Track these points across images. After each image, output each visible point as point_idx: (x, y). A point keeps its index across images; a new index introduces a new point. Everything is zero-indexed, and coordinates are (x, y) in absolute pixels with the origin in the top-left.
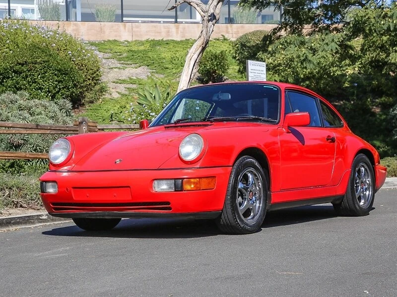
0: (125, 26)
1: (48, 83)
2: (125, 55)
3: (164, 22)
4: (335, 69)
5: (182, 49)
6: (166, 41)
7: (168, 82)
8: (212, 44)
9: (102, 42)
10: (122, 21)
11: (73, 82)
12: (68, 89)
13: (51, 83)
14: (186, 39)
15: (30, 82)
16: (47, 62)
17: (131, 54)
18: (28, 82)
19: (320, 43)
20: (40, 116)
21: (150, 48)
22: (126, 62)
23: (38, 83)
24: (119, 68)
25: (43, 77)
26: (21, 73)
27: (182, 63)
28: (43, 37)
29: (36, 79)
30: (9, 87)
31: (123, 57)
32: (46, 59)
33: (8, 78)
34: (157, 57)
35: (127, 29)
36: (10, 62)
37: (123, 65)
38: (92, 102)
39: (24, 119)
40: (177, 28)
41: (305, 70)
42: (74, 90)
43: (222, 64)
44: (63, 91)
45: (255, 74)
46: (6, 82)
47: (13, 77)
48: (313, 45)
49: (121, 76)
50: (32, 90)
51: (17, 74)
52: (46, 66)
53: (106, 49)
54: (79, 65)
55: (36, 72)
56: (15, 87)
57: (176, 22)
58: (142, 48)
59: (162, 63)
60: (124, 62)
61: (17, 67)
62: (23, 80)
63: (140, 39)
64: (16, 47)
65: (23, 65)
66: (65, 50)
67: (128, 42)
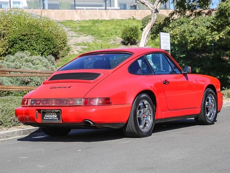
0: (77, 12)
1: (39, 46)
2: (78, 29)
3: (99, 9)
4: (208, 37)
5: (110, 25)
6: (101, 20)
7: (105, 44)
8: (128, 22)
9: (64, 21)
10: (75, 9)
11: (53, 45)
12: (50, 49)
13: (41, 46)
14: (112, 19)
15: (29, 46)
16: (38, 34)
17: (82, 28)
18: (28, 46)
19: (200, 21)
20: (38, 65)
21: (92, 25)
22: (79, 33)
23: (34, 46)
24: (76, 37)
25: (37, 43)
26: (24, 40)
27: (111, 33)
28: (35, 19)
29: (32, 44)
30: (17, 49)
31: (78, 30)
32: (38, 32)
33: (17, 43)
34: (97, 30)
35: (78, 13)
36: (18, 34)
37: (78, 35)
38: (63, 57)
39: (30, 67)
40: (107, 12)
41: (191, 38)
42: (54, 50)
43: (136, 33)
44: (48, 51)
45: (164, 40)
46: (16, 45)
47: (19, 43)
48: (196, 23)
49: (77, 41)
50: (30, 50)
51: (22, 41)
52: (38, 36)
53: (67, 25)
54: (56, 35)
55: (32, 40)
56: (21, 48)
57: (106, 9)
58: (87, 24)
59: (100, 33)
60: (78, 33)
61: (22, 37)
62: (25, 44)
63: (86, 19)
64: (19, 25)
65: (25, 36)
66: (47, 27)
67: (79, 21)
